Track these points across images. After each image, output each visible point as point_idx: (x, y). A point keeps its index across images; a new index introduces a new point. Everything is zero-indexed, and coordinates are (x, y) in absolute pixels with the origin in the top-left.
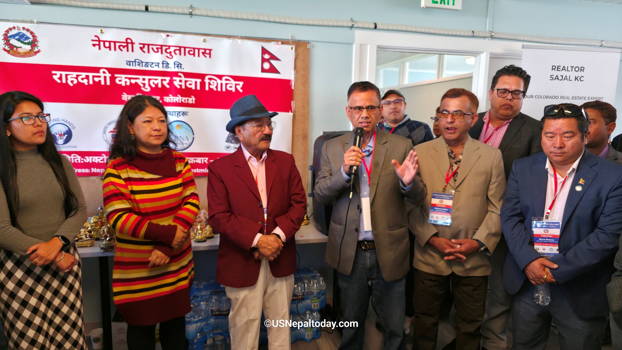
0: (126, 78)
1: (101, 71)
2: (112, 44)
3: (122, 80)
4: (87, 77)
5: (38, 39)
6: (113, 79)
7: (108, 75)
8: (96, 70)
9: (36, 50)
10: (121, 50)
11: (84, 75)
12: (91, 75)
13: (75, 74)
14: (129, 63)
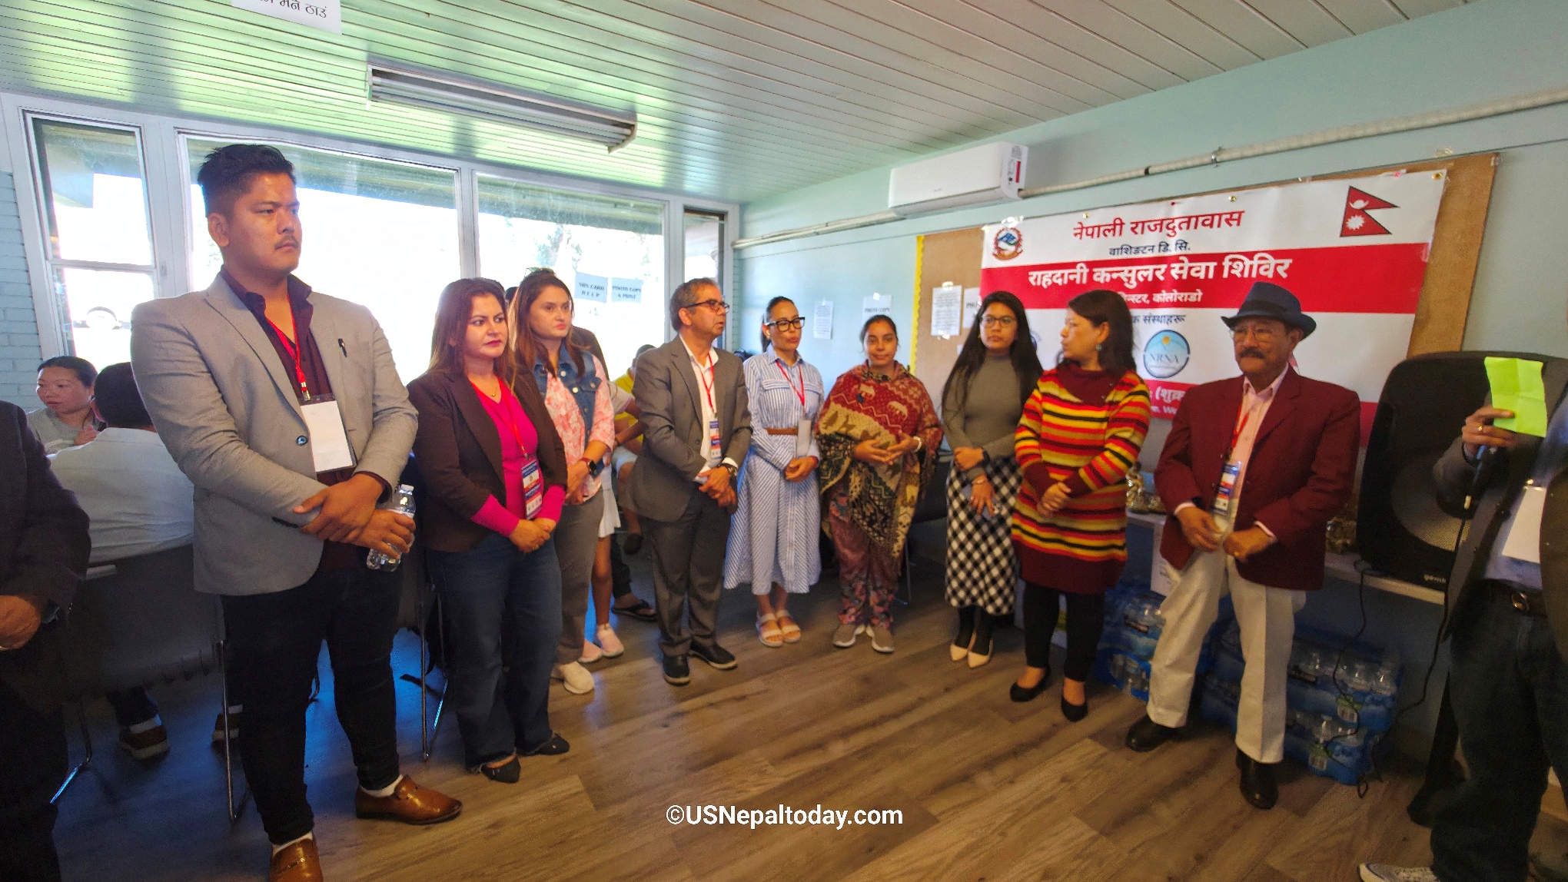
0: (1106, 272)
1: (1079, 266)
2: (1096, 229)
3: (1102, 276)
4: (1063, 276)
5: (1022, 237)
6: (1090, 274)
7: (1086, 271)
8: (1073, 265)
9: (1019, 250)
10: (1105, 235)
11: (1059, 272)
12: (1066, 272)
13: (1050, 273)
14: (1113, 251)
